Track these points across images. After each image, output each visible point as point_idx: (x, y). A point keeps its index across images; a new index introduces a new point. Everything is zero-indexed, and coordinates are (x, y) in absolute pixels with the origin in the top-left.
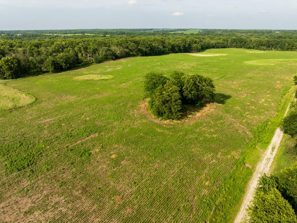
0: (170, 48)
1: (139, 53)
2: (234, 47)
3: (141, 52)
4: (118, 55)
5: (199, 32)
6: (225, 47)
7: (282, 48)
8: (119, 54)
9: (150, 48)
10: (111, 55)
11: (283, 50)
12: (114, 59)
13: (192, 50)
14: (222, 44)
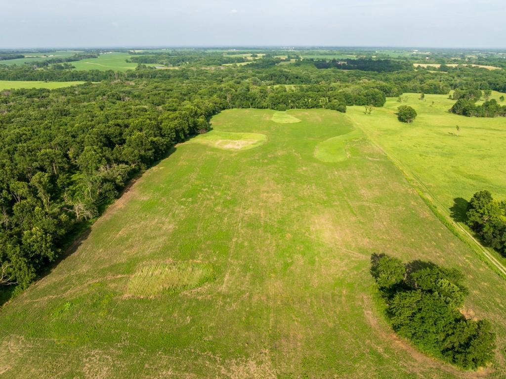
1: (143, 165)
4: (120, 184)
7: (307, 105)
8: (121, 182)
9: (154, 150)
10: (113, 190)
12: (118, 195)
13: (199, 129)
14: (220, 104)
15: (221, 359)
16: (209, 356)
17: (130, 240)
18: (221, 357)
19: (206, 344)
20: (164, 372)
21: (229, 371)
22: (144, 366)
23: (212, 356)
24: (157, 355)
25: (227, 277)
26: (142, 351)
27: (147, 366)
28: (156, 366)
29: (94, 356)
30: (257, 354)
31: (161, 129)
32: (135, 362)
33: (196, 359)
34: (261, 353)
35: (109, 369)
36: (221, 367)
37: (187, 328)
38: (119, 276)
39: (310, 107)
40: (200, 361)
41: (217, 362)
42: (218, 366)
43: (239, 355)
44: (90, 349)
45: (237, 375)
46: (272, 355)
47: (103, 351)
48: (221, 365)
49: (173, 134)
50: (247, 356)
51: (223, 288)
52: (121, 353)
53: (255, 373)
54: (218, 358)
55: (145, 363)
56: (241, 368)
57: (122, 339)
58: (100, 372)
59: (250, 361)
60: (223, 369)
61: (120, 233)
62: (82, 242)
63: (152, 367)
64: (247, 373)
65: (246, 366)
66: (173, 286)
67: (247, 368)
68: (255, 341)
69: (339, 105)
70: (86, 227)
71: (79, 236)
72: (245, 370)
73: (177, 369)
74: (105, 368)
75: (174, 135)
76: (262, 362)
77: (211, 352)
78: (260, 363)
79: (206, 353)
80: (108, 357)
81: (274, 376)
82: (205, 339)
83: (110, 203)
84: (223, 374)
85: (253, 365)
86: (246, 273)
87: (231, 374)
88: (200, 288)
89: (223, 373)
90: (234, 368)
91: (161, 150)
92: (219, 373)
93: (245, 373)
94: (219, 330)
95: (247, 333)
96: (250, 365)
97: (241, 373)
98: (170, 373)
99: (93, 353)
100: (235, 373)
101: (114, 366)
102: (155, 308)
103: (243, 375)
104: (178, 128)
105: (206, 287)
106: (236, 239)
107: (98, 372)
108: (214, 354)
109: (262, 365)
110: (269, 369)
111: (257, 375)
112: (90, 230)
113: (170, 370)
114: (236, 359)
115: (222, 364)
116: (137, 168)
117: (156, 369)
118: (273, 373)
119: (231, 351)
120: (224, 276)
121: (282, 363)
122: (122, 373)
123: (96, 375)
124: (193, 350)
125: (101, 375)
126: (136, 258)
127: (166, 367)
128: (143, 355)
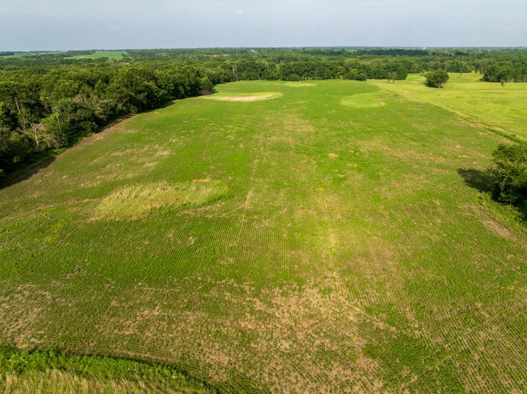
0: (173, 88)
1: (132, 107)
2: (245, 79)
3: (134, 104)
4: (101, 116)
5: (123, 55)
6: (228, 81)
7: (322, 76)
8: (101, 114)
9: (146, 93)
10: (90, 120)
11: (324, 79)
12: (97, 128)
13: (201, 89)
14: (225, 75)
15: (252, 289)
16: (231, 286)
17: (107, 167)
18: (251, 285)
19: (223, 269)
20: (146, 312)
21: (270, 305)
22: (109, 304)
23: (235, 285)
24: (135, 287)
25: (250, 194)
26: (108, 282)
27: (114, 303)
28: (131, 303)
29: (20, 292)
30: (319, 280)
31: (157, 79)
32: (93, 298)
33: (207, 289)
34: (325, 277)
35: (43, 311)
36: (255, 300)
37: (190, 250)
38: (87, 200)
39: (326, 77)
40: (214, 293)
41: (245, 292)
42: (248, 299)
43: (285, 282)
44: (16, 283)
45: (286, 310)
46: (347, 279)
47: (39, 286)
48: (253, 297)
49: (171, 85)
50: (301, 282)
51: (247, 205)
52: (70, 287)
53: (321, 306)
54: (248, 288)
55: (111, 298)
56: (293, 300)
57: (76, 268)
58: (24, 316)
59: (307, 289)
60: (258, 303)
61: (95, 161)
62: (40, 170)
63: (123, 304)
64: (306, 307)
65: (300, 296)
66: (166, 205)
67: (304, 299)
68: (310, 261)
69: (359, 73)
70: (48, 156)
71: (37, 164)
72: (300, 302)
73: (170, 306)
74: (35, 310)
75: (172, 87)
76: (330, 290)
77: (233, 280)
78: (326, 292)
79: (224, 281)
80: (46, 293)
81: (358, 309)
82: (222, 262)
83: (85, 135)
84: (260, 311)
85: (313, 295)
86: (279, 189)
87: (274, 310)
88: (209, 207)
89: (258, 308)
90: (278, 300)
91: (156, 97)
92: (251, 309)
93: (301, 307)
94: (244, 251)
95: (293, 252)
96: (307, 294)
97: (293, 308)
98: (156, 313)
99: (19, 288)
100: (281, 308)
101: (53, 305)
102: (138, 230)
103: (297, 310)
104: (177, 82)
105: (218, 205)
106: (258, 160)
107: (22, 315)
108: (239, 282)
109: (332, 295)
110: (346, 299)
111: (326, 310)
112: (53, 159)
113: (157, 308)
114: (281, 288)
115: (256, 295)
116: (125, 108)
117: (131, 307)
118: (356, 305)
119: (269, 276)
120: (246, 193)
121: (368, 290)
122: (65, 316)
123: (17, 321)
124: (200, 279)
125: (26, 320)
126: (114, 182)
127: (151, 305)
128: (110, 288)
